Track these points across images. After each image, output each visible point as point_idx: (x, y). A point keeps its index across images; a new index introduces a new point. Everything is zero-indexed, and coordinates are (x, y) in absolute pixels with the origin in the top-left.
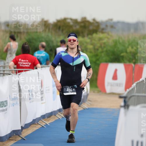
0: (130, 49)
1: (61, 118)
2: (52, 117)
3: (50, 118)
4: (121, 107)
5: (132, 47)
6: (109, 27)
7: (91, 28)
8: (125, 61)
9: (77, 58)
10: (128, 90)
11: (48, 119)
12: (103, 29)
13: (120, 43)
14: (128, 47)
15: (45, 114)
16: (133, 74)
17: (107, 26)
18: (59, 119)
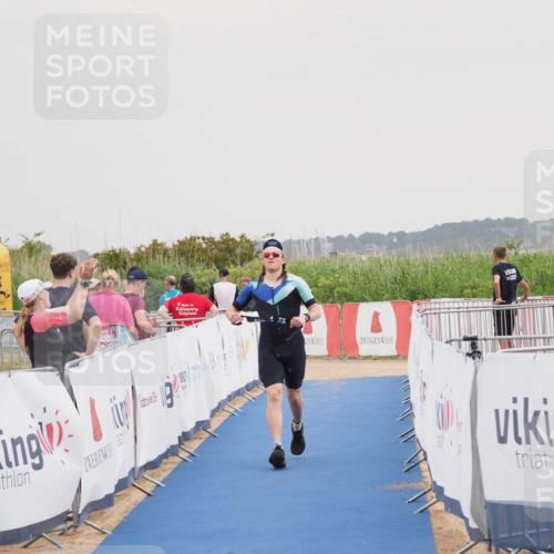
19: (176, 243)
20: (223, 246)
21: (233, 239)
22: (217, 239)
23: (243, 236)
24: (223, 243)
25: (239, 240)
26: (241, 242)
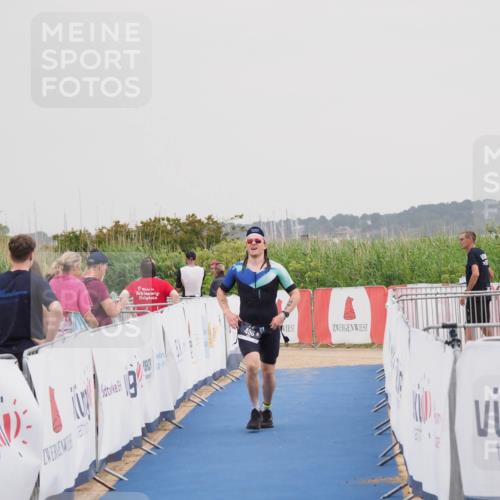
6: (238, 229)
7: (205, 233)
9: (262, 274)
12: (227, 234)
17: (233, 228)
19: (140, 225)
20: (189, 228)
21: (200, 221)
22: (183, 220)
23: (209, 218)
24: (188, 225)
25: (205, 221)
26: (208, 223)
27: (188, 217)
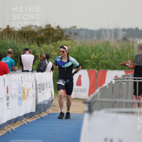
0: (93, 56)
1: (27, 123)
2: (18, 122)
3: (15, 123)
4: (85, 112)
5: (95, 54)
6: (72, 34)
7: (55, 35)
8: (89, 67)
10: (92, 96)
11: (14, 124)
12: (67, 36)
13: (83, 50)
14: (91, 54)
15: (11, 119)
16: (97, 80)
17: (70, 33)
18: (25, 124)
20: (47, 32)
21: (52, 28)
22: (44, 27)
23: (58, 27)
24: (46, 30)
25: (56, 29)
26: (57, 30)
27: (47, 26)
